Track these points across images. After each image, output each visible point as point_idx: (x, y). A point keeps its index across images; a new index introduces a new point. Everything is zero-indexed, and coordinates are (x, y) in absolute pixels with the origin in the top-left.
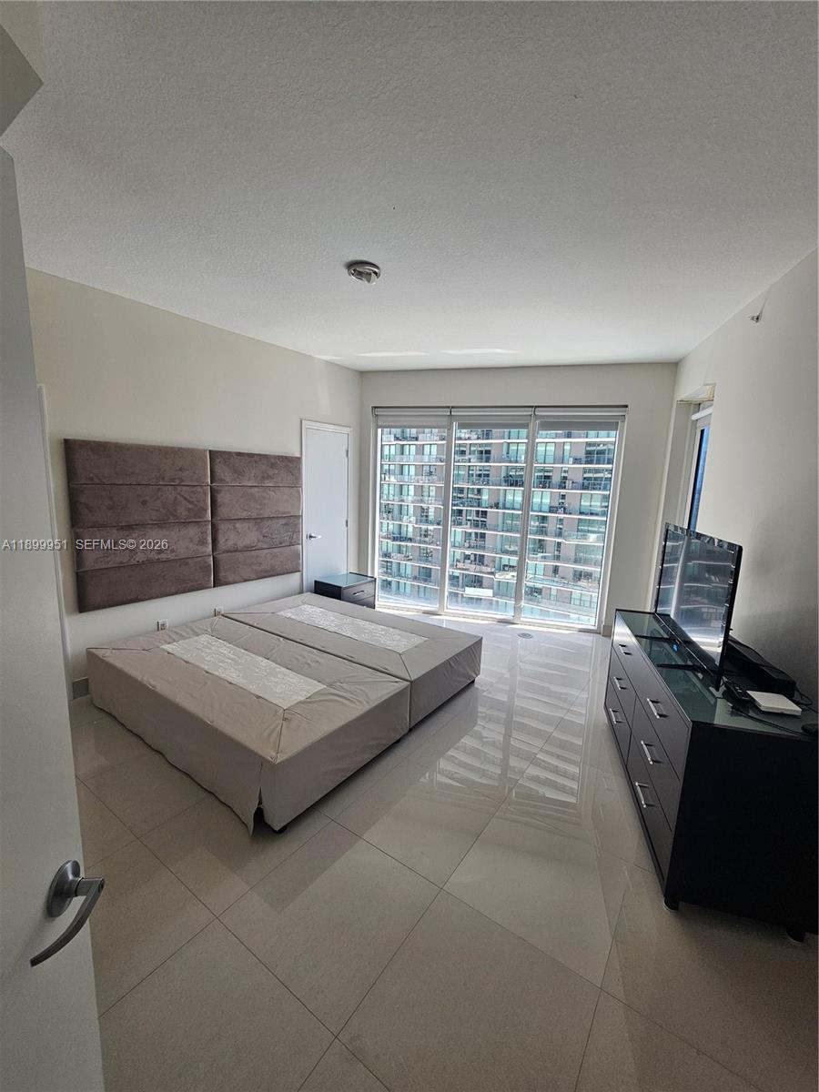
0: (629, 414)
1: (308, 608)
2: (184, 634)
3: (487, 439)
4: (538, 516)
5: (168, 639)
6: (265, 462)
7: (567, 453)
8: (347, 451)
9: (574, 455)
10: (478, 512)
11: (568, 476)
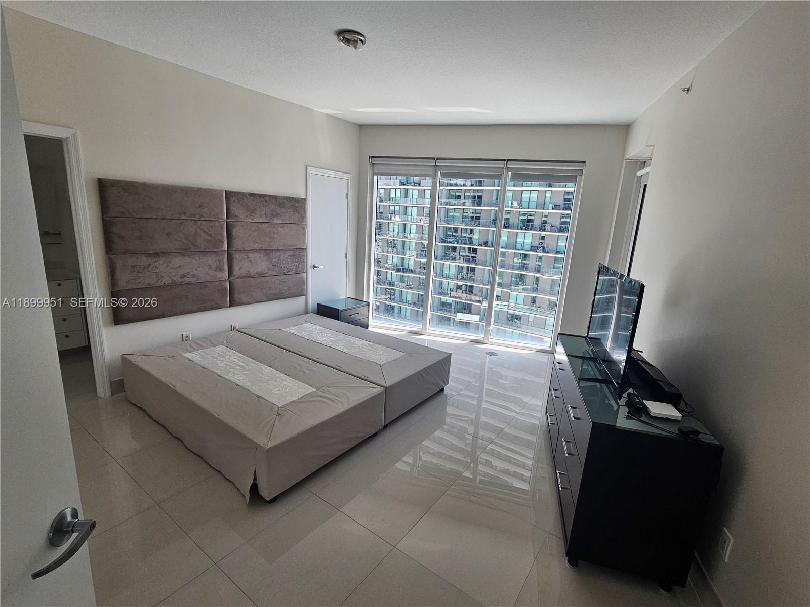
0: (587, 168)
1: (309, 326)
2: (203, 344)
3: (481, 186)
4: (520, 254)
5: (190, 349)
6: (274, 202)
7: (548, 200)
8: (347, 194)
9: (553, 201)
10: (469, 249)
11: (549, 220)
